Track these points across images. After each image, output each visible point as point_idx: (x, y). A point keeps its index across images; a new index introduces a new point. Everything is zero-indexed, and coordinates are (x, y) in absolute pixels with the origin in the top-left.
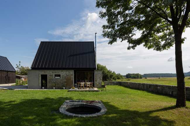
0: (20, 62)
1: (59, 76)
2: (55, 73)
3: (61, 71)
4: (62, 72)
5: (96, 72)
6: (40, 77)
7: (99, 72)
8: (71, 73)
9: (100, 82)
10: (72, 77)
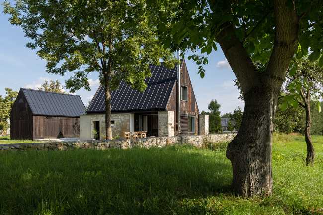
1: (113, 122)
3: (115, 115)
5: (160, 115)
6: (93, 125)
7: (164, 115)
8: (127, 118)
9: (166, 132)
10: (128, 123)
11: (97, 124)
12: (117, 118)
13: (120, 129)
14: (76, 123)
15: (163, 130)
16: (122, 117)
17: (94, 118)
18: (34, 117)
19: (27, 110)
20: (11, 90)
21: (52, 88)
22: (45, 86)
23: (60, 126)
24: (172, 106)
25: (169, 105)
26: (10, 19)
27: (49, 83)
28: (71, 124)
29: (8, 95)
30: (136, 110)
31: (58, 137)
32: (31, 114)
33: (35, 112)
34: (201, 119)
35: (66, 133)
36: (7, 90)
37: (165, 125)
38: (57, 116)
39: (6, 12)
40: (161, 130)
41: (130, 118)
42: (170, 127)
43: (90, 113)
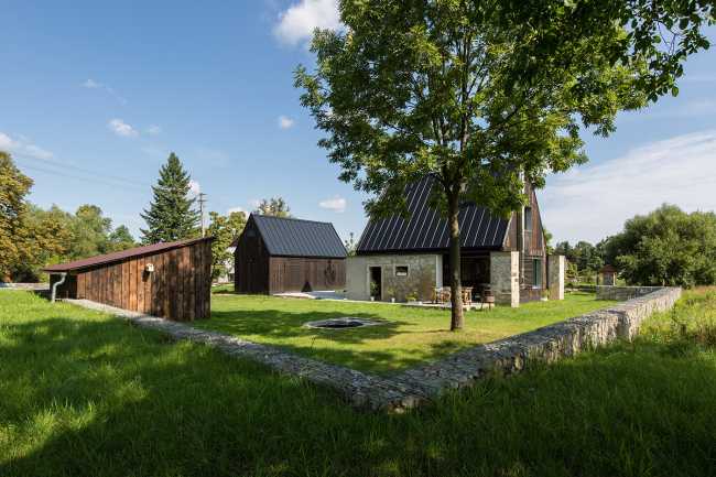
0: (352, 234)
1: (405, 269)
2: (397, 262)
3: (408, 257)
4: (412, 261)
5: (495, 259)
6: (369, 275)
7: (502, 258)
8: (432, 263)
9: (506, 288)
10: (433, 271)
11: (376, 273)
12: (414, 263)
13: (418, 281)
14: (329, 268)
15: (499, 286)
16: (422, 260)
17: (371, 262)
18: (271, 259)
19: (260, 248)
20: (216, 214)
21: (273, 210)
22: (262, 207)
23: (307, 272)
24: (511, 242)
25: (506, 242)
26: (304, 97)
27: (269, 203)
28: (323, 269)
29: (212, 222)
30: (445, 249)
31: (303, 291)
32: (266, 255)
33: (272, 252)
34: (551, 263)
35: (315, 283)
36: (211, 214)
37: (504, 275)
38: (302, 257)
39: (298, 84)
40: (495, 284)
41: (436, 263)
42: (513, 279)
43: (362, 252)
